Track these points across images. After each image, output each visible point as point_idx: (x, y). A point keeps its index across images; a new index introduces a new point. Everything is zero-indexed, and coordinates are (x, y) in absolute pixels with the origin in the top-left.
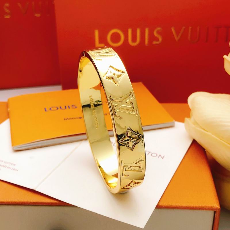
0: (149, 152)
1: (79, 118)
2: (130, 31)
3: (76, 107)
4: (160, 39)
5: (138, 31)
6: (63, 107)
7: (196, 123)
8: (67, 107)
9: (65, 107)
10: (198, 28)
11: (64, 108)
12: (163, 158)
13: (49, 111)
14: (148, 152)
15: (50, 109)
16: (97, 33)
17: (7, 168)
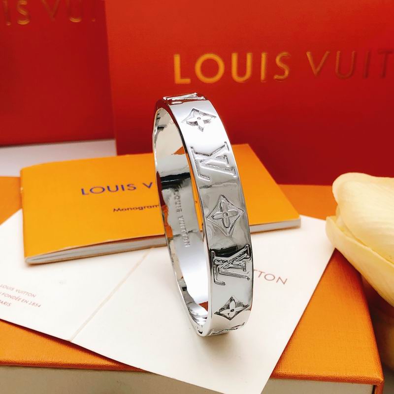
0: (262, 272)
1: (139, 208)
2: (235, 58)
3: (135, 188)
4: (287, 73)
5: (249, 57)
6: (113, 188)
7: (345, 228)
8: (120, 188)
9: (117, 187)
10: (353, 52)
11: (115, 189)
12: (284, 283)
13: (88, 194)
14: (259, 271)
15: (91, 190)
16: (177, 59)
17: (22, 301)
